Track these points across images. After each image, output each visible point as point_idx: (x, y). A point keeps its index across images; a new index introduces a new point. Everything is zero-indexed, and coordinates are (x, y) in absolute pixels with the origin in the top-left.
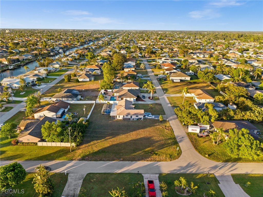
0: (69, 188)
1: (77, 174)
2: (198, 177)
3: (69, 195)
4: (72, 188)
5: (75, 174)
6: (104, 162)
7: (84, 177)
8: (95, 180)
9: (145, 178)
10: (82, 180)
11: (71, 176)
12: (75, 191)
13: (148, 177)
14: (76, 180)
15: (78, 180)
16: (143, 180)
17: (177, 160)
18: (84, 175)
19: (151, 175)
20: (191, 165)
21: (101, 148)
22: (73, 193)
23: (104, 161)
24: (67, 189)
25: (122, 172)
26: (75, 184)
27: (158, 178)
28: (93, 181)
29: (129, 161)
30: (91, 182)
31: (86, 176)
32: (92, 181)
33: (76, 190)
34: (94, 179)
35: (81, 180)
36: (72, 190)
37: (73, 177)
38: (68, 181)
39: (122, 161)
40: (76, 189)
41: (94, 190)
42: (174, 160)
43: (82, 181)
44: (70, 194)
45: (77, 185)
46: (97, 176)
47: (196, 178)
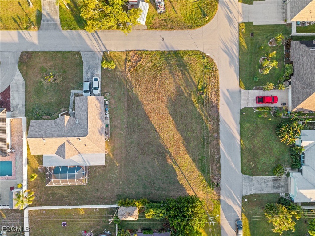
0: (264, 189)
1: (244, 186)
2: (246, 47)
4: (264, 185)
5: (244, 188)
6: (221, 157)
7: (247, 176)
8: (251, 163)
9: (247, 106)
11: (247, 192)
12: (268, 181)
13: (246, 102)
14: (252, 184)
15: (252, 182)
16: (250, 108)
17: (215, 62)
18: (244, 178)
19: (242, 97)
20: (225, 48)
21: (193, 165)
22: (270, 182)
23: (219, 158)
24: (266, 190)
25: (239, 133)
26: (259, 183)
27: (247, 91)
28: (253, 165)
29: (219, 125)
30: (255, 166)
31: (246, 174)
34: (250, 165)
35: (252, 179)
36: (267, 185)
37: (247, 189)
38: (254, 193)
39: (218, 133)
40: (265, 181)
41: (266, 162)
42: (215, 65)
43: (253, 178)
44: (272, 184)
45: (259, 181)
46: (245, 161)
47: (246, 48)
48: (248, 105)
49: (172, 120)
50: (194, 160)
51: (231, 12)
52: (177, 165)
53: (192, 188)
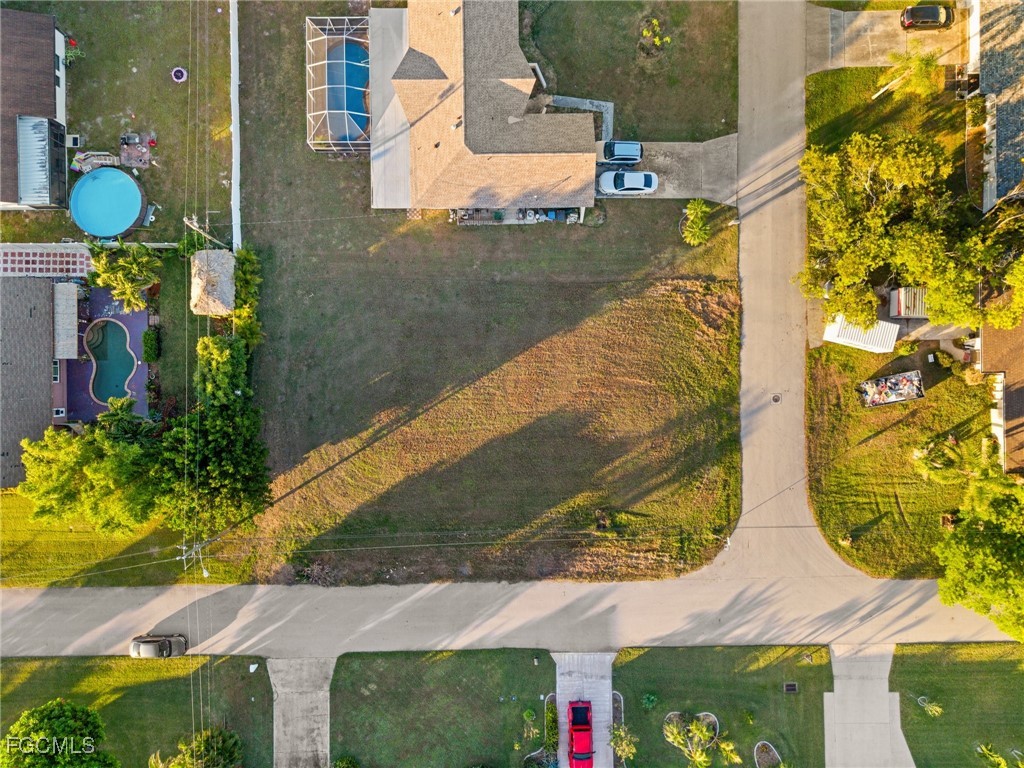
0: (289, 729)
1: (299, 661)
2: (753, 667)
3: (300, 759)
4: (300, 727)
5: (292, 662)
6: (394, 588)
7: (332, 673)
8: (373, 687)
9: (562, 671)
10: (327, 688)
11: (279, 672)
12: (314, 740)
13: (572, 669)
14: (304, 689)
15: (310, 690)
16: (554, 683)
17: (705, 569)
18: (325, 663)
19: (588, 657)
22: (309, 749)
23: (392, 582)
24: (285, 734)
25: (471, 644)
26: (307, 710)
27: (608, 672)
28: (367, 693)
29: (500, 580)
30: (363, 698)
31: (337, 671)
32: (362, 694)
33: (318, 735)
34: (368, 682)
35: (320, 688)
37: (288, 672)
38: (275, 696)
39: (471, 578)
40: (313, 730)
41: (378, 735)
42: (692, 568)
43: (324, 694)
44: (303, 756)
45: (315, 712)
46: (381, 665)
48: (563, 674)
49: (517, 427)
50: (386, 498)
51: (863, 619)
52: (369, 443)
53: (293, 491)
